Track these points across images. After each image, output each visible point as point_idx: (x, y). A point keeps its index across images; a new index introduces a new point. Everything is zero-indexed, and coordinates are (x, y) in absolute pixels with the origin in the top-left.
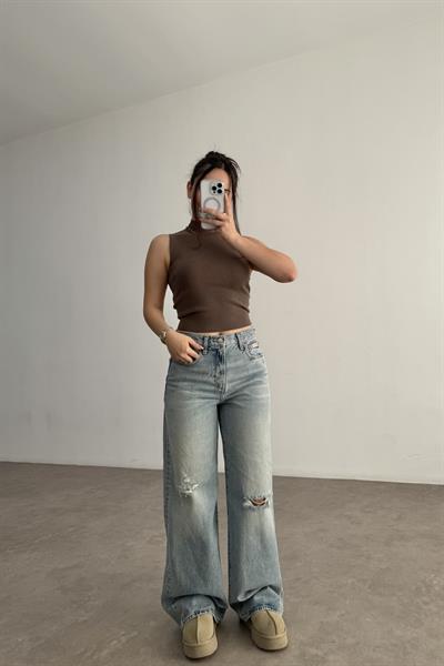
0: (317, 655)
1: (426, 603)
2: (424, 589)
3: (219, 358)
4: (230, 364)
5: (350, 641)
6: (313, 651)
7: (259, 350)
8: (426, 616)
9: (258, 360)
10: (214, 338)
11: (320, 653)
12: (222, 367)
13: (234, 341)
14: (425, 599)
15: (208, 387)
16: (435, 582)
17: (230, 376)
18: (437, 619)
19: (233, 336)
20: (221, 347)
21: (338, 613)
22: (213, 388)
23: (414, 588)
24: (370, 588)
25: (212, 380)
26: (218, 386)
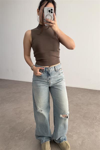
0: (71, 135)
1: (95, 122)
2: (95, 119)
3: (49, 74)
4: (52, 76)
5: (78, 131)
6: (70, 134)
7: (62, 71)
8: (95, 126)
9: (62, 75)
10: (47, 68)
11: (71, 134)
12: (50, 77)
13: (54, 69)
14: (95, 121)
15: (45, 83)
16: (97, 117)
17: (52, 80)
18: (97, 127)
19: (54, 67)
20: (49, 71)
21: (76, 124)
22: (47, 83)
23: (93, 118)
24: (83, 117)
25: (46, 81)
26: (48, 83)
